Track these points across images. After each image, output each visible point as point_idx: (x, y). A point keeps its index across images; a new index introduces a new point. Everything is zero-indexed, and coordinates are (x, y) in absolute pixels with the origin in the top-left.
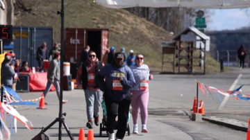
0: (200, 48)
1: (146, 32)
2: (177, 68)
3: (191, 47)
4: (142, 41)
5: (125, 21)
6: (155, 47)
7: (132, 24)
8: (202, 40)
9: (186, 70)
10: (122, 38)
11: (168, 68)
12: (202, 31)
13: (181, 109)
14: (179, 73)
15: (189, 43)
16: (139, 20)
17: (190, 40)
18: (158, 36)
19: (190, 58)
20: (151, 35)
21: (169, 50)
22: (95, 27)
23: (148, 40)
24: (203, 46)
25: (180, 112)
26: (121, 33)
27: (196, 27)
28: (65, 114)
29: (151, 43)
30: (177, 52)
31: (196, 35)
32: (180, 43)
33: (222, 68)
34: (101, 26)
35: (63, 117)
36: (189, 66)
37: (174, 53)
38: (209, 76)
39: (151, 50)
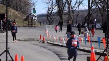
0: (35, 19)
1: (18, 15)
2: (28, 25)
3: (32, 19)
4: (17, 17)
5: (11, 11)
6: (21, 19)
7: (13, 12)
8: (36, 17)
9: (31, 26)
10: (10, 16)
11: (25, 25)
12: (35, 14)
13: (35, 39)
14: (29, 27)
15: (31, 18)
16: (15, 11)
17: (32, 17)
18: (21, 16)
19: (32, 22)
20: (19, 15)
21: (25, 20)
22: (2, 13)
23: (18, 17)
24: (36, 18)
25: (36, 40)
26: (10, 15)
27: (33, 13)
28: (9, 48)
29: (19, 18)
30: (28, 20)
31: (34, 15)
32: (29, 18)
33: (41, 25)
34: (4, 13)
35: (8, 49)
36: (32, 25)
37: (27, 21)
38: (37, 27)
39: (19, 20)
